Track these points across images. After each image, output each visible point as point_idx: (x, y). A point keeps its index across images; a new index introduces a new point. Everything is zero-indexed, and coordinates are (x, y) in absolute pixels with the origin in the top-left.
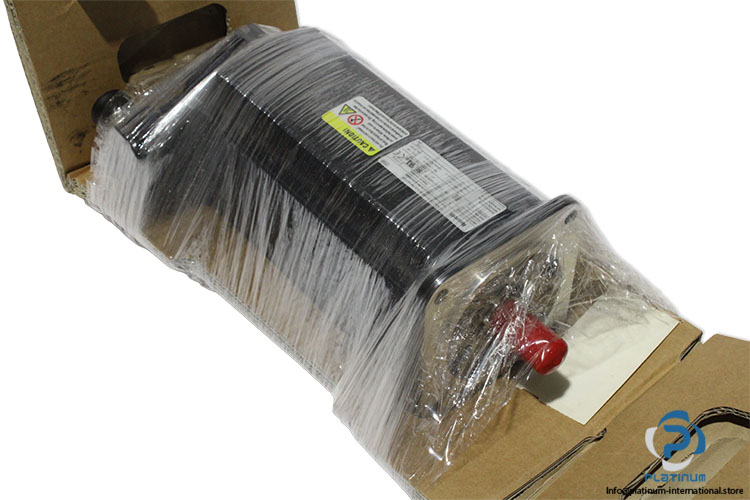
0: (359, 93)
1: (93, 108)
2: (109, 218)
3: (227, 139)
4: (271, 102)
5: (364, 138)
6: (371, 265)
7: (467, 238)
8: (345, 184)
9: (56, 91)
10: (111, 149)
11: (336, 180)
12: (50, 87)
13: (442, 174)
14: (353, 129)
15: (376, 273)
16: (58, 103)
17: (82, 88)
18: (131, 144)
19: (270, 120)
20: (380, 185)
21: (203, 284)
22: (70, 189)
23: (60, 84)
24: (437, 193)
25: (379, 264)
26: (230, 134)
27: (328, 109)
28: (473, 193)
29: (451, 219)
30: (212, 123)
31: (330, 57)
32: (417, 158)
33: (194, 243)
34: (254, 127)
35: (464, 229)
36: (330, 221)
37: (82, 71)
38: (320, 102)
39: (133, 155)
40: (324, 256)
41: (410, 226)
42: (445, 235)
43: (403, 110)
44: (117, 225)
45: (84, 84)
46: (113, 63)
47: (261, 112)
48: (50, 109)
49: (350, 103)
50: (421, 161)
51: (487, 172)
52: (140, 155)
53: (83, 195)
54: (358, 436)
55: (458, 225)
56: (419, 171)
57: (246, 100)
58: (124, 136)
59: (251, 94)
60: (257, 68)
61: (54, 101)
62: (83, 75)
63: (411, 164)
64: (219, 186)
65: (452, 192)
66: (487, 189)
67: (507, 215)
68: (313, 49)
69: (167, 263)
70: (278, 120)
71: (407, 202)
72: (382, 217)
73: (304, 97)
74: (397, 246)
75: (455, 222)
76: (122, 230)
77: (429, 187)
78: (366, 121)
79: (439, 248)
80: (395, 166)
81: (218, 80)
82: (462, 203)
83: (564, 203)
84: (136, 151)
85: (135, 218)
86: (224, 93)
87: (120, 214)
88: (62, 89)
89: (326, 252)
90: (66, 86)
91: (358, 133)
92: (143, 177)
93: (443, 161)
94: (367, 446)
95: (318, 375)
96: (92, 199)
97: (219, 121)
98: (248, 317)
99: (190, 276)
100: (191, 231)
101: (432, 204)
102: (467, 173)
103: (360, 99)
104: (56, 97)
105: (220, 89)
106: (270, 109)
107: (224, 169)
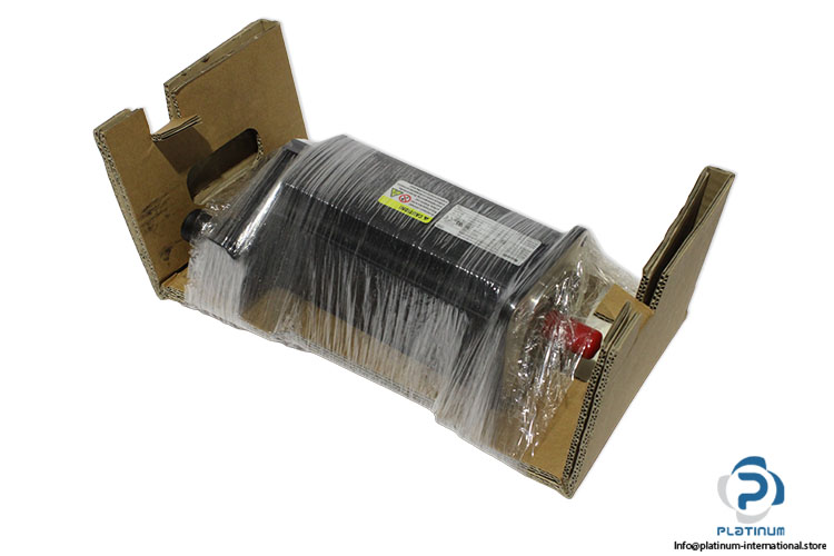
0: (399, 178)
1: (183, 227)
2: (206, 313)
3: (304, 232)
4: (335, 196)
5: (418, 211)
6: (452, 304)
7: (523, 269)
8: (416, 248)
9: (147, 219)
10: (206, 257)
11: (407, 247)
12: (143, 217)
13: (484, 226)
14: (406, 205)
15: (457, 310)
16: (150, 228)
17: (164, 213)
18: (227, 249)
19: (338, 211)
20: (443, 243)
21: (299, 348)
22: (163, 295)
23: (150, 213)
24: (488, 241)
25: (459, 302)
26: (306, 227)
27: (380, 194)
28: (514, 236)
29: (505, 258)
30: (288, 221)
31: (365, 154)
32: (463, 218)
33: (288, 317)
34: (326, 217)
35: (519, 263)
36: (411, 278)
37: (164, 199)
38: (373, 190)
39: (229, 256)
40: (409, 305)
41: (477, 269)
42: (505, 271)
43: (436, 184)
44: (215, 316)
45: (166, 209)
46: (184, 189)
47: (329, 206)
48: (144, 234)
49: (395, 186)
50: (466, 219)
51: (517, 219)
52: (234, 256)
53: (180, 298)
54: (463, 435)
55: (512, 262)
56: (468, 227)
57: (313, 199)
58: (219, 244)
59: (316, 193)
60: (314, 172)
61: (146, 227)
62: (165, 202)
63: (461, 224)
64: (302, 269)
65: (498, 239)
66: (522, 232)
67: (543, 248)
68: (349, 151)
69: (268, 338)
70: (345, 209)
71: (468, 252)
72: (452, 267)
73: (359, 187)
74: (470, 287)
75: (509, 260)
76: (221, 319)
77: (480, 238)
78: (413, 198)
79: (504, 281)
80: (448, 226)
81: (285, 188)
82: (508, 245)
83: (579, 232)
84: (231, 254)
85: (233, 308)
86: (293, 197)
87: (219, 307)
88: (151, 216)
89: (410, 301)
90: (154, 213)
91: (411, 208)
92: (238, 272)
93: (482, 217)
94: (472, 441)
95: (416, 398)
96: (189, 300)
97: (293, 218)
98: (345, 366)
99: (286, 344)
100: (284, 308)
101: (488, 250)
102: (503, 222)
103: (400, 182)
104: (148, 224)
105: (288, 194)
106: (336, 202)
107: (305, 255)
